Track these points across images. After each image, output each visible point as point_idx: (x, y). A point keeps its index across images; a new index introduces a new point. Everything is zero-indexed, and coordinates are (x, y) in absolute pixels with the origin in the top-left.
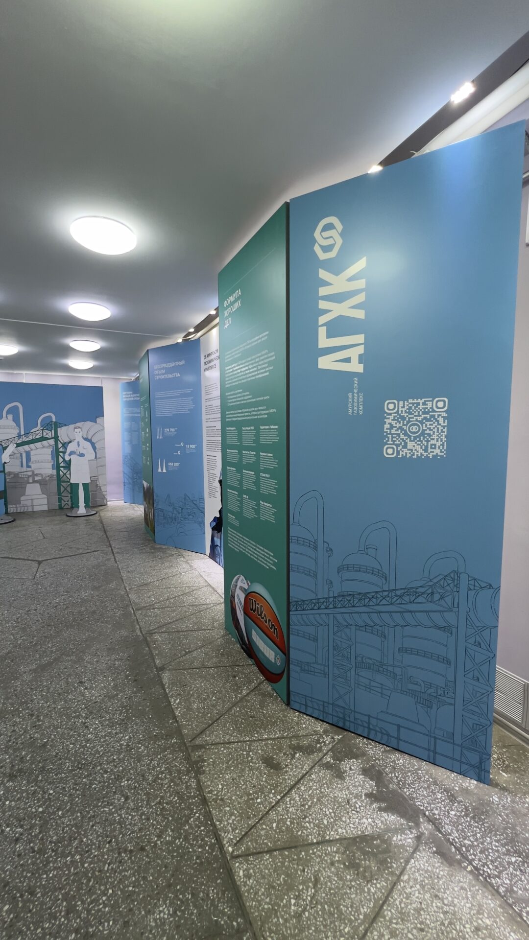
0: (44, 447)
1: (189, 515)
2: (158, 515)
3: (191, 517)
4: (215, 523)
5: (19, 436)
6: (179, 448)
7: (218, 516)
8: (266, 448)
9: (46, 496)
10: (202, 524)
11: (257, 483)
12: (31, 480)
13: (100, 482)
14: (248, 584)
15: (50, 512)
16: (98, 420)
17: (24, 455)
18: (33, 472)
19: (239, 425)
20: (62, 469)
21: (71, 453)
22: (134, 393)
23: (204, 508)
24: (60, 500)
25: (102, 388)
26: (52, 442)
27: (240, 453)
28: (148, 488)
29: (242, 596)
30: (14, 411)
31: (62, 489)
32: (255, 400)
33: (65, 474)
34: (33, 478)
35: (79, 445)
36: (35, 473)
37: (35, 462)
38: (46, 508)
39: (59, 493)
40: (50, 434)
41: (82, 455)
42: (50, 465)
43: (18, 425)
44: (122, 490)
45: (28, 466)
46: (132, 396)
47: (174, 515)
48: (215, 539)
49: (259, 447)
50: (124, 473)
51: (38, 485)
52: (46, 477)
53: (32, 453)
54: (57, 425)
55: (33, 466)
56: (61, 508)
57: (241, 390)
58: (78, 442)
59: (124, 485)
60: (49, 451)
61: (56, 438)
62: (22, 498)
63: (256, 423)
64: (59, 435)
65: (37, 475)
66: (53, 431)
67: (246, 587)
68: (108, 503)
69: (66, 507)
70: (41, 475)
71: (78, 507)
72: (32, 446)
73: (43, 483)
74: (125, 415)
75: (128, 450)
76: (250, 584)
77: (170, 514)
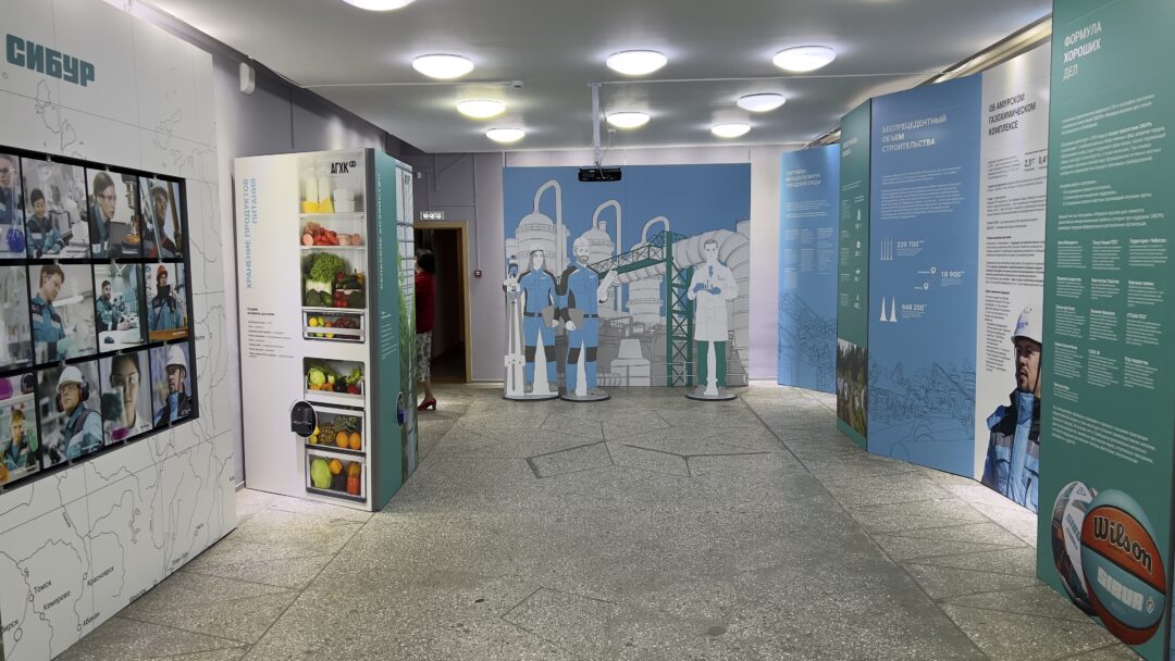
0: (649, 276)
1: (942, 403)
2: (876, 401)
3: (945, 406)
4: (999, 419)
5: (615, 257)
6: (928, 278)
7: (1008, 403)
8: (1142, 274)
9: (648, 362)
10: (969, 421)
11: (1120, 329)
12: (627, 334)
13: (738, 343)
14: (1092, 494)
15: (653, 390)
16: (740, 227)
17: (620, 289)
18: (631, 318)
19: (1086, 238)
20: (676, 316)
21: (700, 287)
22: (809, 172)
23: (974, 391)
24: (670, 370)
25: (750, 164)
26: (662, 267)
27: (1087, 283)
28: (852, 354)
29: (1079, 517)
30: (608, 215)
31: (675, 351)
32: (1122, 198)
33: (680, 325)
34: (631, 331)
35: (711, 273)
36: (635, 321)
37: (636, 302)
38: (647, 383)
39: (669, 358)
40: (660, 254)
41: (716, 291)
42: (656, 308)
43: (614, 239)
44: (775, 360)
45: (625, 310)
46: (804, 177)
47: (908, 403)
48: (999, 448)
49: (1125, 272)
50: (781, 327)
51: (637, 341)
52: (651, 328)
53: (632, 286)
54: (673, 238)
55: (633, 309)
56: (671, 384)
57: (1094, 182)
58: (711, 268)
59: (780, 350)
60: (656, 283)
61: (669, 260)
62: (614, 363)
63: (1124, 235)
64: (673, 255)
65: (636, 324)
66: (665, 248)
67: (1088, 499)
68: (750, 383)
69: (679, 383)
70: (643, 324)
71: (706, 384)
72: (632, 274)
73: (645, 339)
74: (788, 216)
75: (790, 283)
76: (1096, 493)
77: (902, 400)
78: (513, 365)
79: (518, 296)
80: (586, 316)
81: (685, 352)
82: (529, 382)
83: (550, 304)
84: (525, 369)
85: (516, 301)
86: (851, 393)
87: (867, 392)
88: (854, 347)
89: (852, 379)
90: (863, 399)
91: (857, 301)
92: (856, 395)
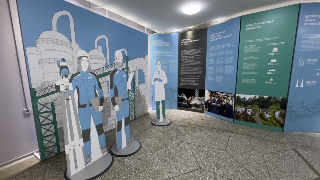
16: (146, 57)
25: (147, 36)
30: (102, 43)
33: (132, 96)
35: (159, 74)
41: (161, 81)
46: (162, 43)
54: (128, 59)
58: (159, 71)
61: (127, 68)
64: (129, 66)
69: (132, 119)
71: (160, 118)
74: (155, 55)
78: (74, 150)
79: (71, 93)
80: (123, 100)
81: (133, 106)
82: (87, 156)
83: (96, 96)
84: (84, 148)
85: (70, 97)
86: (257, 113)
87: (285, 112)
88: (263, 97)
89: (259, 108)
90: (278, 115)
91: (271, 81)
92: (267, 113)
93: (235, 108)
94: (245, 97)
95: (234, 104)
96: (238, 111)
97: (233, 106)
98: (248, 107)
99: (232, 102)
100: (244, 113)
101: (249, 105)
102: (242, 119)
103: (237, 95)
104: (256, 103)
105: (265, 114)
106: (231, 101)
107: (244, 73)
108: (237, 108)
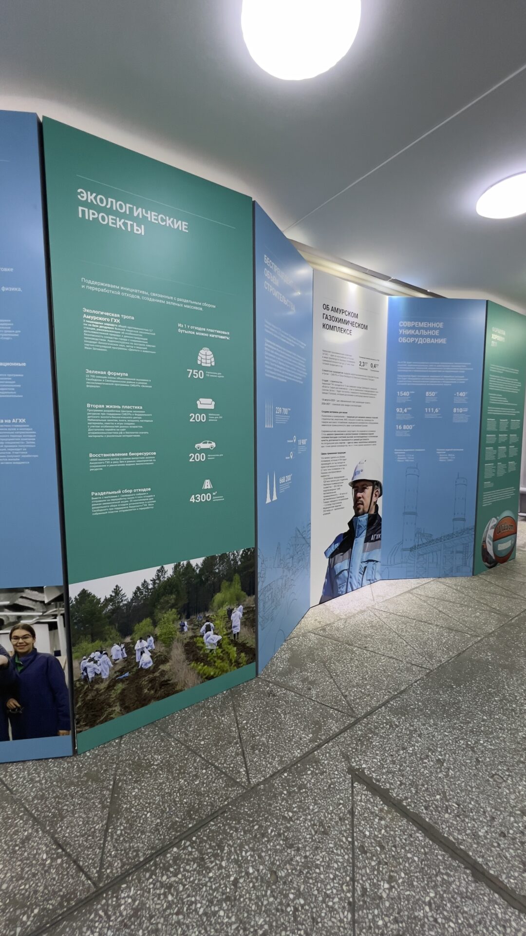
4: (337, 545)
6: (292, 447)
7: (346, 530)
10: (308, 564)
11: (507, 452)
14: (497, 519)
27: (497, 437)
29: (492, 532)
32: (509, 404)
48: (337, 566)
57: (501, 395)
63: (509, 418)
67: (495, 522)
77: (280, 582)
86: (175, 643)
87: (256, 601)
88: (189, 564)
89: (180, 619)
90: (241, 619)
91: (206, 491)
92: (208, 629)
93: (75, 664)
94: (117, 591)
95: (63, 646)
96: (91, 675)
97: (63, 660)
98: (137, 636)
99: (54, 639)
100: (122, 672)
101: (140, 621)
102: (117, 709)
103: (74, 591)
104: (167, 602)
105: (202, 636)
106: (42, 632)
107: (97, 461)
108: (85, 663)
